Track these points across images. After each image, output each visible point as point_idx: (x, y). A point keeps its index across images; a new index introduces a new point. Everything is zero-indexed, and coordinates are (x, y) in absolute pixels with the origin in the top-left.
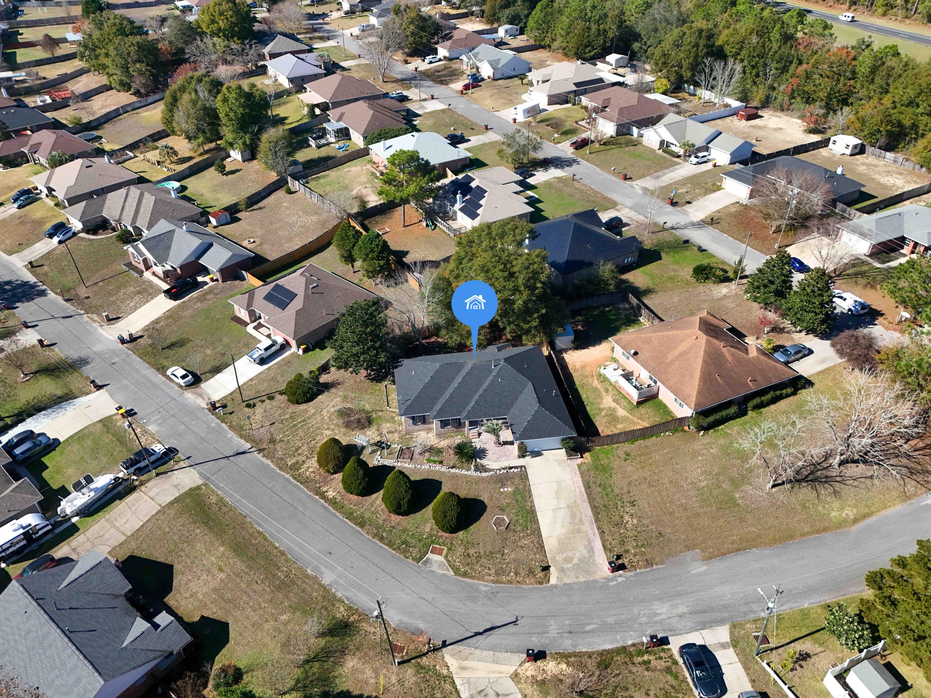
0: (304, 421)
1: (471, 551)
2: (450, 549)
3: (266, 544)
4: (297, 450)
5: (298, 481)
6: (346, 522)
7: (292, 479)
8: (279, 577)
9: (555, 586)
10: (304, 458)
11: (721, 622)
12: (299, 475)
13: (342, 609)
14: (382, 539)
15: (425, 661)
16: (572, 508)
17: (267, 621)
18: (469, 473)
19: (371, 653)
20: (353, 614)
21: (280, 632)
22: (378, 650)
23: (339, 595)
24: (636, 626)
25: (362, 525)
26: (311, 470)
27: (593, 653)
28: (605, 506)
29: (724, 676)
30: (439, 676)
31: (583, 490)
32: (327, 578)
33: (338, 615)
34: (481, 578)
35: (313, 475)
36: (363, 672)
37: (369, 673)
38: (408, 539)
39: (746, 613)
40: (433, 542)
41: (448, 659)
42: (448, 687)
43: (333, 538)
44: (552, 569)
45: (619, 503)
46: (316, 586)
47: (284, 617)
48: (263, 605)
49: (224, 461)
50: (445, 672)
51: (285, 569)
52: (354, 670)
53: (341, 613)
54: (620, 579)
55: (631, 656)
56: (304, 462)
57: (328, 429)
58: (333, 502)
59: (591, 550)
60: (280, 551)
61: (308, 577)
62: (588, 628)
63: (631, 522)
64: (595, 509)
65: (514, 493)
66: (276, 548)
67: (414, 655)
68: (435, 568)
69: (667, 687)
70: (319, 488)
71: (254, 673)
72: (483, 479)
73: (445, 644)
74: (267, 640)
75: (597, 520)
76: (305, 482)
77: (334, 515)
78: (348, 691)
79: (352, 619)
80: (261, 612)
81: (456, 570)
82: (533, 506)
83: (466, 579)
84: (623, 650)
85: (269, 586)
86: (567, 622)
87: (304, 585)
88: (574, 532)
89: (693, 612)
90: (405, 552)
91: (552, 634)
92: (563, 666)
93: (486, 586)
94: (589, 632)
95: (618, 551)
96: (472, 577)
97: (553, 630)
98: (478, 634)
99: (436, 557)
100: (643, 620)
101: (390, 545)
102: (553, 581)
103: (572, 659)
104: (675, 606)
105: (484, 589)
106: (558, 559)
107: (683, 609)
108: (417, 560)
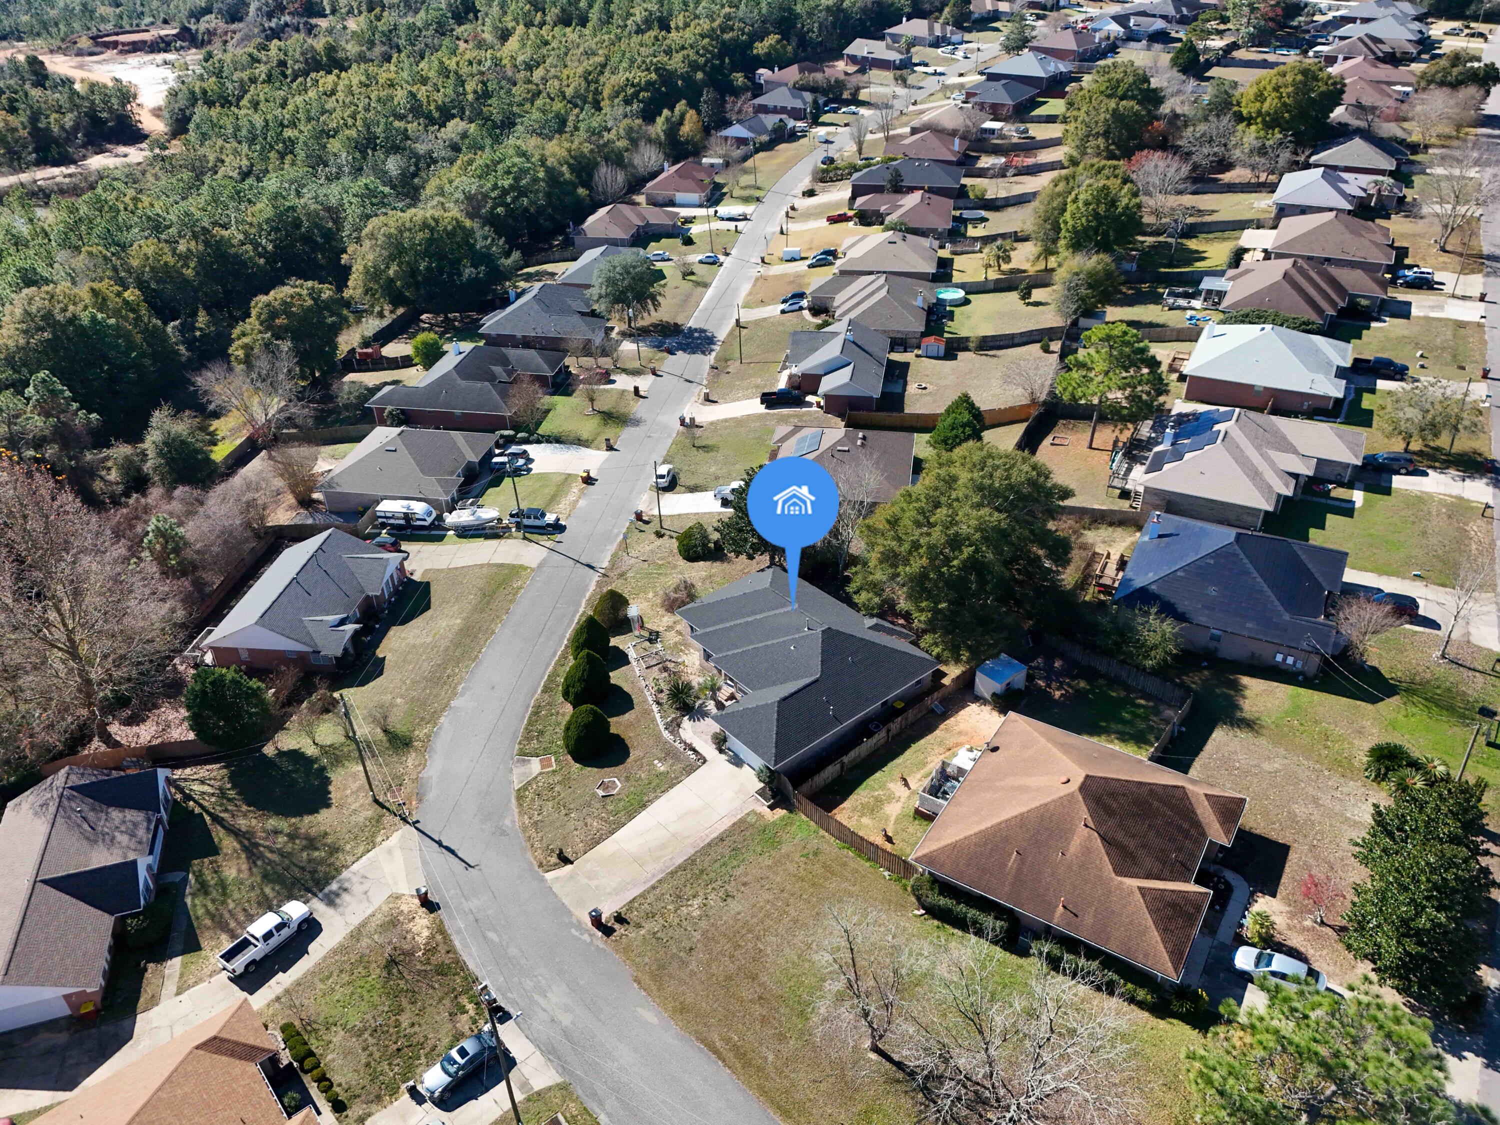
0: (661, 574)
1: (558, 788)
3: (481, 643)
8: (445, 672)
9: (543, 880)
11: (563, 1069)
13: (426, 731)
14: (536, 713)
15: (387, 818)
16: (675, 839)
18: (659, 720)
20: (424, 742)
23: (443, 721)
24: (516, 979)
27: (455, 953)
28: (702, 872)
29: (473, 1102)
30: (374, 836)
31: (715, 835)
32: (459, 702)
33: (416, 731)
34: (521, 813)
39: (594, 1095)
41: (396, 837)
42: (361, 849)
43: (514, 680)
44: (569, 867)
45: (719, 883)
46: (444, 700)
47: (399, 701)
49: (571, 562)
50: (379, 839)
51: (457, 670)
53: (420, 731)
54: (586, 937)
55: (467, 990)
57: (656, 592)
60: (477, 656)
61: (455, 689)
62: (492, 935)
63: (694, 908)
65: (658, 775)
67: (392, 807)
68: (518, 772)
69: (431, 1043)
72: (659, 736)
73: (415, 824)
75: (673, 873)
79: (415, 744)
81: (525, 788)
82: (651, 801)
83: (514, 801)
84: (472, 980)
86: (490, 912)
88: (638, 860)
89: (566, 1033)
90: (528, 738)
91: (467, 906)
92: (426, 933)
93: (513, 822)
94: (485, 937)
95: (633, 916)
96: (520, 805)
97: (474, 904)
98: (440, 843)
99: (535, 766)
100: (529, 984)
101: (530, 723)
102: (549, 876)
103: (439, 937)
104: (567, 1009)
105: (507, 822)
106: (589, 866)
107: (566, 1020)
108: (522, 753)
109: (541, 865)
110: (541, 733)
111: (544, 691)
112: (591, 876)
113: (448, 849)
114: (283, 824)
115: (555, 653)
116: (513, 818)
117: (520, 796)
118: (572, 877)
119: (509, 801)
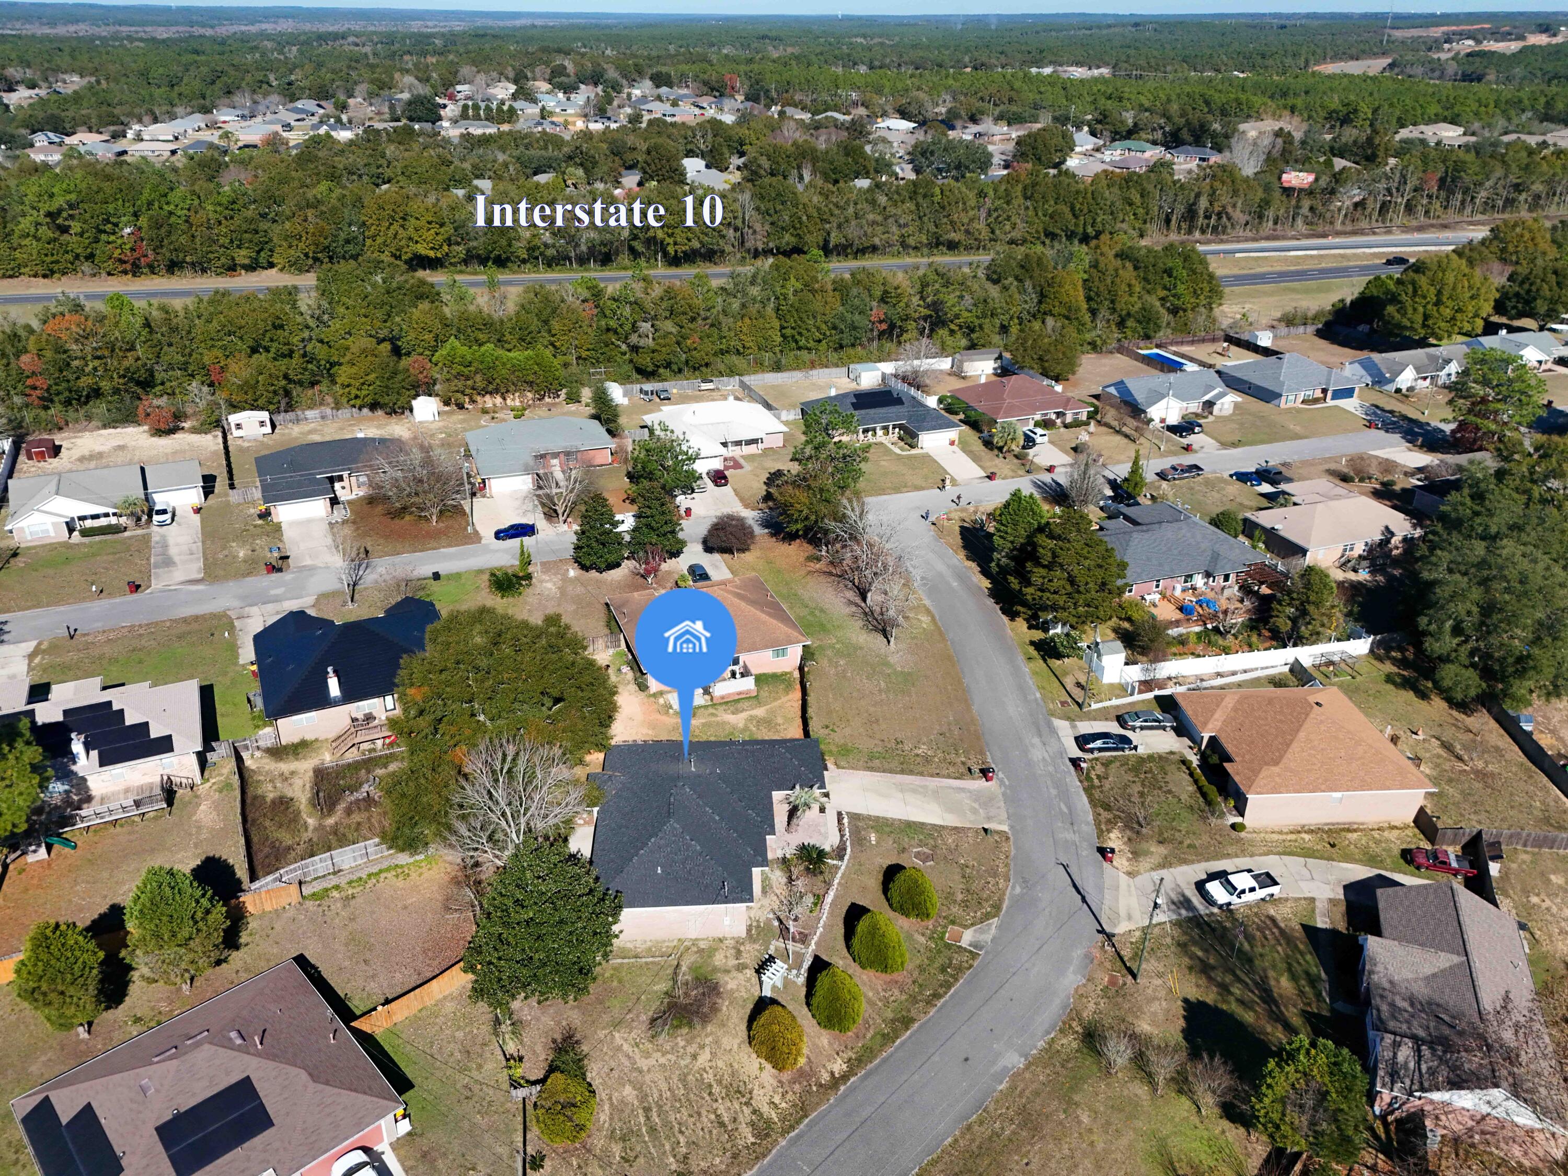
0: (647, 1110)
1: (960, 897)
2: (953, 922)
3: (947, 1158)
4: (722, 1124)
5: (798, 1122)
6: (902, 1044)
7: (792, 1134)
8: (1014, 1133)
9: (1012, 827)
10: (747, 1111)
12: (783, 1120)
13: (1064, 1041)
14: (936, 996)
15: (1126, 953)
16: (902, 789)
17: (1092, 1144)
19: (1126, 1006)
20: (1071, 1027)
21: (1108, 1123)
22: (1120, 1000)
23: (1041, 1044)
25: (907, 1022)
26: (777, 1099)
27: (1094, 812)
28: (901, 764)
30: (1143, 939)
31: (876, 774)
32: (1014, 1060)
33: (1075, 1045)
34: (1002, 892)
35: (790, 1096)
36: (1155, 1014)
37: (1155, 1007)
38: (937, 965)
40: (942, 938)
41: (1121, 929)
42: (1156, 933)
43: (936, 1058)
44: (987, 826)
45: (898, 752)
46: (1027, 1075)
47: (1085, 1119)
48: (1066, 1152)
50: (1138, 934)
51: (997, 1125)
52: (1153, 1023)
53: (1070, 1043)
54: (1001, 776)
55: (1093, 786)
56: (754, 1112)
57: (695, 1057)
58: (854, 1065)
59: (962, 790)
60: (963, 1135)
61: (1012, 1088)
62: (1065, 810)
63: (922, 750)
64: (902, 772)
65: (878, 831)
66: (956, 1141)
67: (1119, 963)
68: (987, 937)
70: (821, 1085)
71: (1175, 1159)
73: (1102, 931)
74: (1124, 1141)
75: (921, 774)
76: (802, 1109)
77: (885, 1061)
78: (1183, 1031)
79: (1079, 1029)
80: (1078, 1154)
81: (987, 917)
82: (898, 822)
83: (1005, 907)
84: (1088, 790)
85: (1032, 1145)
86: (1060, 824)
87: (1027, 1093)
88: (936, 795)
89: (1040, 736)
90: (960, 969)
91: (1076, 838)
92: (1112, 835)
93: (1013, 888)
94: (1069, 808)
95: (963, 770)
96: (1001, 900)
97: (1069, 836)
98: (1084, 900)
99: (967, 937)
100: (1051, 769)
101: (948, 986)
102: (1005, 828)
103: (1103, 827)
104: (1033, 745)
105: (1018, 890)
106: (972, 817)
107: (1036, 740)
108: (974, 956)
109: (1008, 839)
110: (943, 970)
111: (913, 1020)
112: (974, 811)
113: (1079, 892)
114: (1233, 1007)
115: (866, 1077)
116: (1014, 890)
117: (997, 907)
118: (989, 819)
119: (1008, 908)
